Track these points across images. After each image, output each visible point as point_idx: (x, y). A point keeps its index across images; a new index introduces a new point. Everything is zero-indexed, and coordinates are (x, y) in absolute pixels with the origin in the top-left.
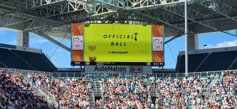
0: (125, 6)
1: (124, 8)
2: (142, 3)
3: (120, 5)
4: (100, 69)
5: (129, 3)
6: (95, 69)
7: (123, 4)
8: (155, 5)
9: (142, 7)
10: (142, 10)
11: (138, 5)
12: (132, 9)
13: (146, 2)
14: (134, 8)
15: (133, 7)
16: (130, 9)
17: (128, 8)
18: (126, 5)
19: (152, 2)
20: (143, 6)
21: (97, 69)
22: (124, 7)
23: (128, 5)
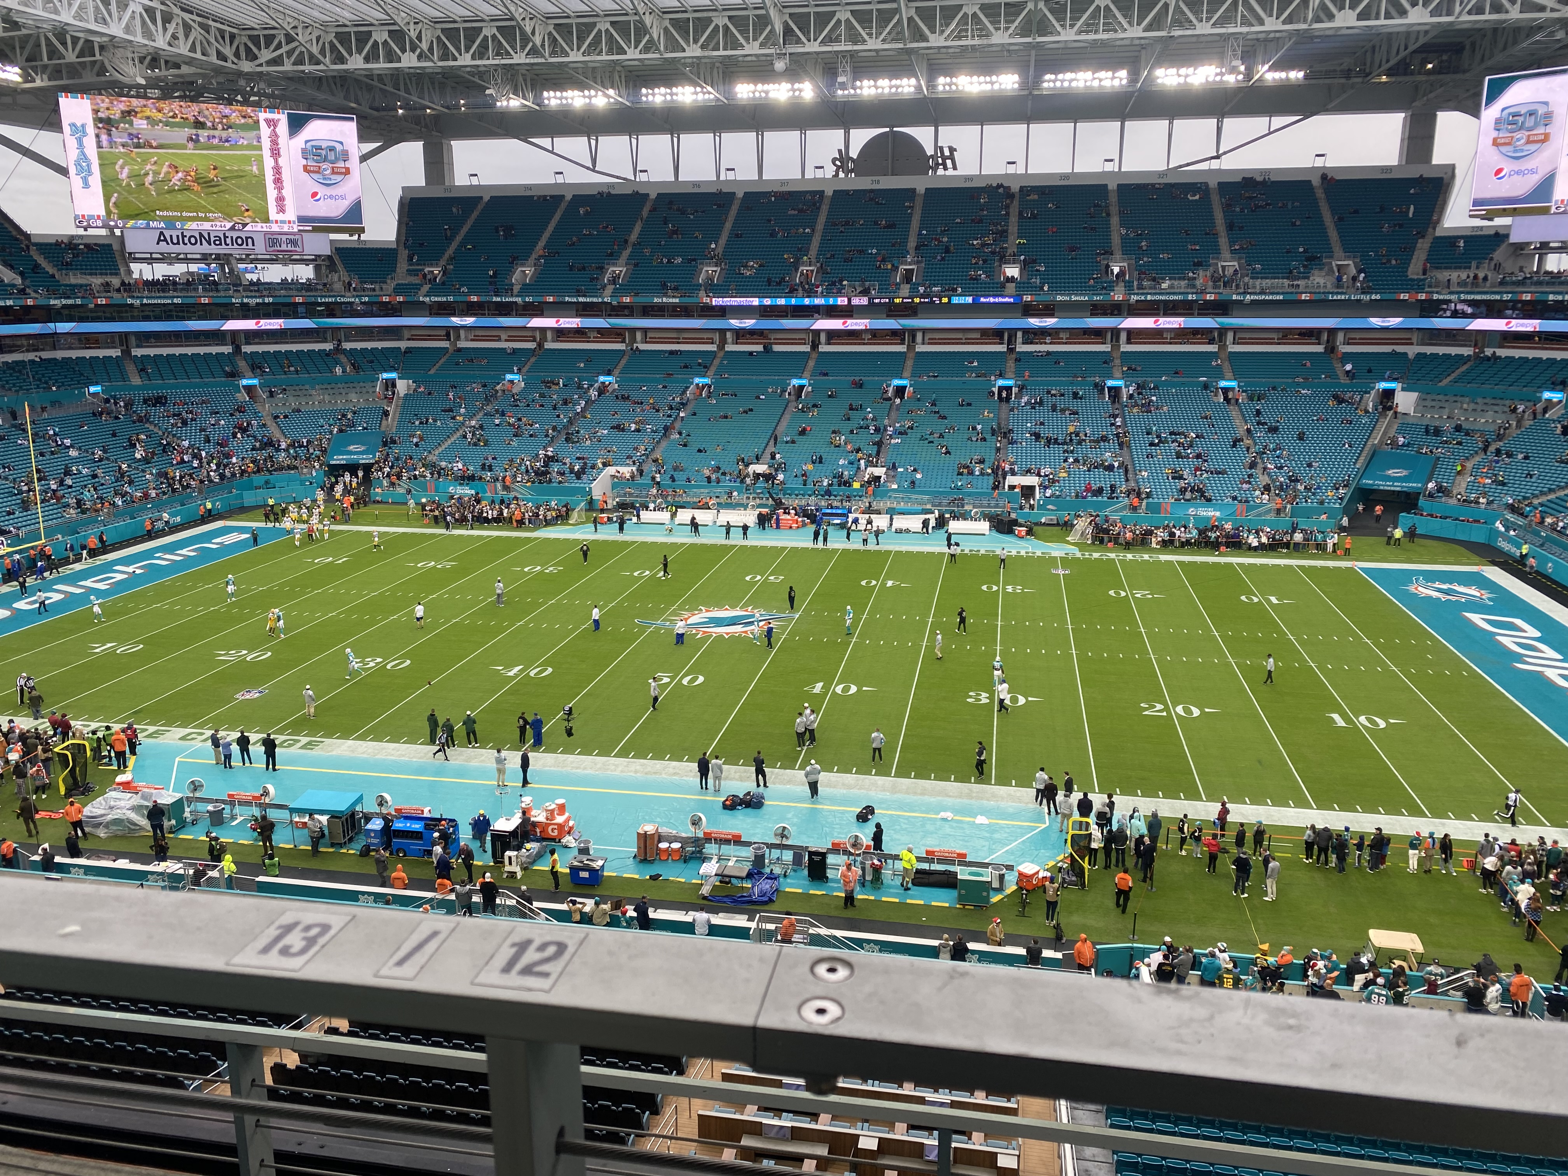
0: (236, 61)
1: (234, 66)
2: (290, 53)
3: (221, 56)
4: (175, 241)
5: (248, 50)
6: (159, 240)
7: (228, 51)
8: (328, 66)
9: (288, 66)
10: (290, 75)
11: (276, 61)
12: (259, 69)
13: (302, 53)
14: (264, 69)
15: (261, 65)
16: (250, 70)
17: (246, 66)
18: (237, 55)
19: (320, 57)
20: (294, 64)
21: (165, 240)
22: (233, 63)
23: (243, 55)
